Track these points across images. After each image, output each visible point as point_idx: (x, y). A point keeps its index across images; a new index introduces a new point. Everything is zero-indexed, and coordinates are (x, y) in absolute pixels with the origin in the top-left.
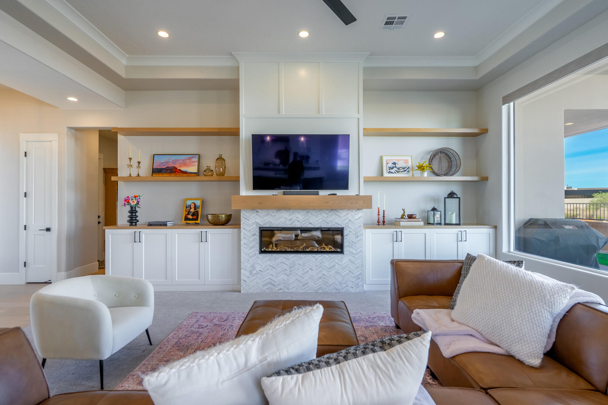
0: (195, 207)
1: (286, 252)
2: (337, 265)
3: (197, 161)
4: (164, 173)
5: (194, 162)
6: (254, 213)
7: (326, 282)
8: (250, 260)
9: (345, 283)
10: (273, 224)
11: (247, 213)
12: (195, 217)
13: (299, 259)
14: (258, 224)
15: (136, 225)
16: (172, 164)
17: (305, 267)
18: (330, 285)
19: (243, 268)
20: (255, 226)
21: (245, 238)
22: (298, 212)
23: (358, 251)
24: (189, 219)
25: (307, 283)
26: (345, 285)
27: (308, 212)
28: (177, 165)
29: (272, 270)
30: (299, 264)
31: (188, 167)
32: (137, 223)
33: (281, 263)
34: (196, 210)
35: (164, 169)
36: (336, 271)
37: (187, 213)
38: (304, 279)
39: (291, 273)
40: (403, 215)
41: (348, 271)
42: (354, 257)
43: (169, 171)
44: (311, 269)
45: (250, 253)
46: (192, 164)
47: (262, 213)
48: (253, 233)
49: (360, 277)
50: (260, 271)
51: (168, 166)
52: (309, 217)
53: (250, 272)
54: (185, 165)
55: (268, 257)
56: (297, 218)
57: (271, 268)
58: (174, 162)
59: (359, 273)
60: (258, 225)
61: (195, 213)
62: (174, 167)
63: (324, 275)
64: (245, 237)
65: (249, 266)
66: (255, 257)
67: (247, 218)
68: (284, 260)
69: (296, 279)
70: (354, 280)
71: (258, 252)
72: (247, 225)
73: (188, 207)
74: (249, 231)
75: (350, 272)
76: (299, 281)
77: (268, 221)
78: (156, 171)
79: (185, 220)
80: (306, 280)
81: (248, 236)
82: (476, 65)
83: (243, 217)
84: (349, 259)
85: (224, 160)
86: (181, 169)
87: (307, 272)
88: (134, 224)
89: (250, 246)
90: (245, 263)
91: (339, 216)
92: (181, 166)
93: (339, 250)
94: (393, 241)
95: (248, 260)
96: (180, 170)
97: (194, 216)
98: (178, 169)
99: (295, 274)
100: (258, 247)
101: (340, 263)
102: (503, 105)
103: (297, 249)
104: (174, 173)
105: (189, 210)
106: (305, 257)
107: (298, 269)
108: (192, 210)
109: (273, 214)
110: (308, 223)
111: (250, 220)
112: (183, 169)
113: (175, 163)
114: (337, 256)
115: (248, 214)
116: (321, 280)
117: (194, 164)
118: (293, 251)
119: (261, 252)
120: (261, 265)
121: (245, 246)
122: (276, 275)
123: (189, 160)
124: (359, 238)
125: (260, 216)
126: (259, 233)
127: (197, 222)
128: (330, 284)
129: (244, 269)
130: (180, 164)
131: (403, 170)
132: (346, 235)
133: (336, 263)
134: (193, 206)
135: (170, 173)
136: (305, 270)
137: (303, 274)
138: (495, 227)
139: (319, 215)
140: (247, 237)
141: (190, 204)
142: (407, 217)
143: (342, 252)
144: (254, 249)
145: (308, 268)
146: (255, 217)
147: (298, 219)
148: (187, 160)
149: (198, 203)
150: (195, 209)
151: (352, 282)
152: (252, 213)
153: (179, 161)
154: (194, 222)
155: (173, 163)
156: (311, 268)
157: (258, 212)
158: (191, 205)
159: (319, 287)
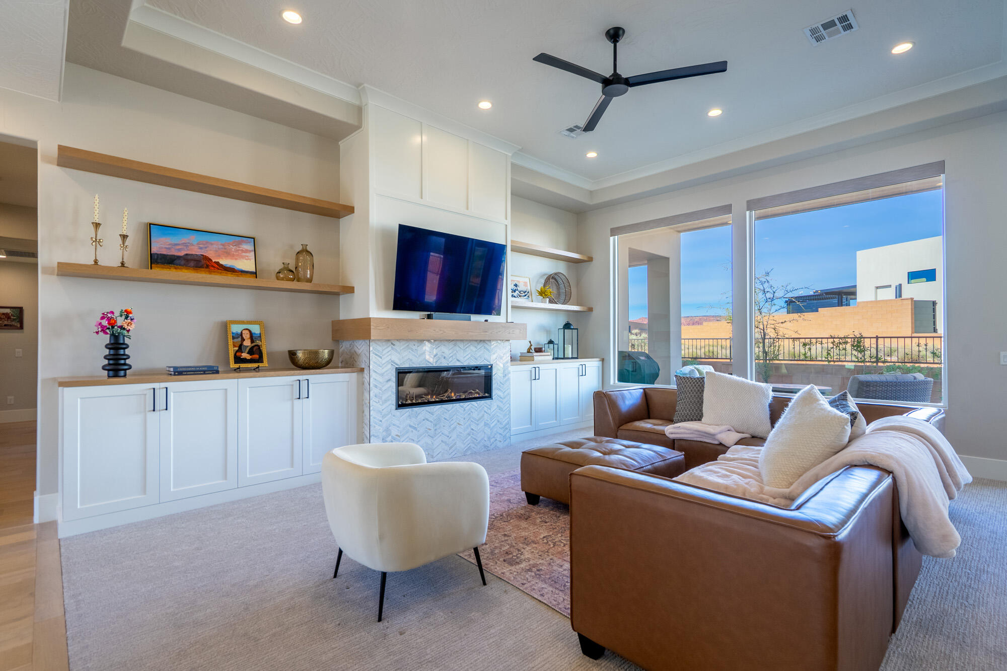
0: (252, 337)
1: (429, 403)
2: (486, 415)
3: (252, 251)
4: (180, 265)
5: (247, 251)
6: (388, 347)
7: (475, 439)
8: (383, 421)
9: (494, 437)
10: (413, 363)
11: (378, 346)
12: (256, 356)
13: (446, 411)
14: (394, 363)
15: (125, 376)
16: (199, 250)
17: (452, 422)
18: (479, 443)
19: (373, 435)
20: (389, 366)
21: (376, 386)
22: (444, 345)
23: (506, 394)
24: (245, 361)
25: (455, 444)
26: (493, 439)
27: (455, 345)
28: (211, 252)
29: (412, 431)
30: (445, 419)
31: (236, 259)
32: (127, 371)
33: (424, 420)
34: (253, 344)
35: (179, 257)
36: (485, 422)
37: (237, 348)
38: (451, 439)
39: (435, 433)
40: (530, 348)
41: (496, 421)
42: (502, 402)
43: (192, 264)
44: (458, 424)
45: (383, 410)
46: (244, 254)
47: (400, 346)
48: (387, 378)
49: (507, 427)
50: (397, 435)
51: (188, 253)
52: (457, 351)
53: (383, 439)
54: (228, 254)
55: (407, 414)
56: (443, 353)
57: (411, 429)
58: (201, 246)
59: (506, 421)
60: (394, 365)
61: (255, 349)
62: (203, 255)
63: (472, 429)
64: (377, 384)
65: (381, 431)
66: (390, 415)
67: (379, 354)
68: (428, 416)
69: (442, 441)
70: (501, 431)
71: (394, 407)
72: (379, 366)
73: (237, 338)
74: (382, 375)
75: (498, 421)
76: (445, 443)
77: (408, 358)
78: (158, 260)
79: (236, 363)
80: (453, 440)
81: (380, 383)
82: (592, 190)
83: (373, 353)
84: (497, 406)
85: (311, 254)
86: (221, 263)
87: (455, 428)
88: (122, 373)
89: (384, 398)
90: (376, 426)
91: (488, 350)
92: (219, 256)
93: (487, 395)
94: (531, 380)
95: (381, 421)
96: (218, 263)
97: (254, 354)
98: (214, 261)
99: (440, 434)
100: (395, 398)
101: (489, 411)
102: (611, 236)
103: (442, 398)
104: (206, 268)
105: (240, 343)
106: (453, 407)
107: (444, 426)
108: (247, 343)
109: (414, 348)
110: (455, 360)
111: (383, 358)
112: (224, 262)
113: (206, 248)
114: (486, 403)
115: (380, 348)
116: (470, 437)
117: (247, 254)
118: (437, 401)
119: (398, 407)
120: (398, 427)
121: (377, 400)
122: (418, 438)
123: (235, 246)
124: (507, 378)
125: (396, 351)
126: (396, 378)
127: (261, 365)
128: (479, 440)
129: (376, 437)
130: (216, 251)
131: (524, 295)
132: (495, 375)
133: (485, 412)
134: (248, 336)
135: (196, 267)
136: (452, 427)
137: (449, 432)
138: (603, 360)
139: (468, 349)
140: (378, 385)
141: (240, 332)
142: (533, 351)
143: (491, 397)
144: (389, 402)
145: (455, 423)
146: (389, 353)
147: (444, 355)
148: (231, 246)
149: (256, 329)
150: (252, 341)
151: (500, 434)
152: (385, 347)
153: (215, 246)
154: (255, 365)
155: (201, 248)
156: (458, 422)
157: (394, 345)
158: (242, 332)
159: (467, 447)
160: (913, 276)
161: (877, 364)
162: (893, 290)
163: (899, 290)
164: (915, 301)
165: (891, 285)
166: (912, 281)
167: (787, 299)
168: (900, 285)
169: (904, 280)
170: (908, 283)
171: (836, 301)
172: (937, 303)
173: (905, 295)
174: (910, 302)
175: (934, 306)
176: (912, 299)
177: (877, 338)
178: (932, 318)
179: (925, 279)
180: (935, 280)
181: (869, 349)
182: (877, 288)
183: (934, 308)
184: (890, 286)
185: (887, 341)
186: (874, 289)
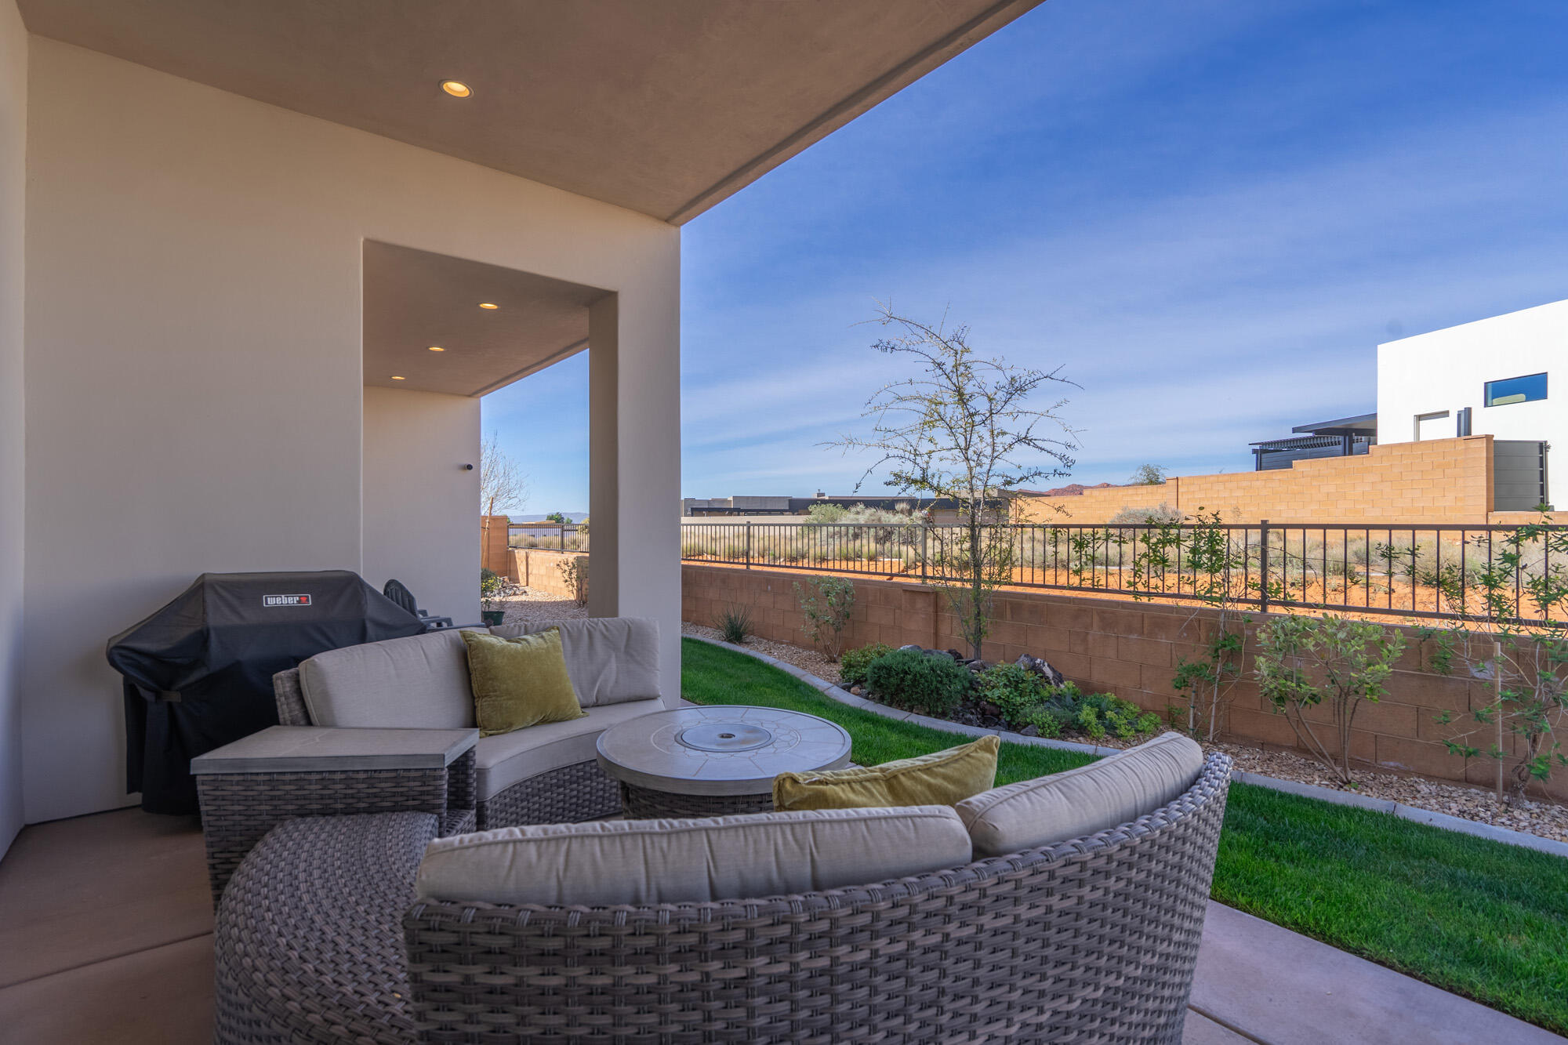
160: (1498, 391)
161: (1264, 610)
162: (1452, 420)
163: (1465, 418)
164: (1495, 441)
165: (1448, 412)
166: (1494, 400)
167: (1257, 447)
168: (1468, 412)
169: (1476, 399)
170: (1486, 405)
171: (1340, 448)
172: (1549, 447)
173: (1476, 431)
174: (1483, 444)
175: (1541, 453)
176: (1489, 438)
177: (1265, 527)
178: (1539, 479)
179: (1522, 396)
180: (1545, 397)
181: (1242, 560)
182: (1420, 418)
183: (1541, 458)
184: (1445, 414)
185: (1294, 536)
186: (1411, 421)
